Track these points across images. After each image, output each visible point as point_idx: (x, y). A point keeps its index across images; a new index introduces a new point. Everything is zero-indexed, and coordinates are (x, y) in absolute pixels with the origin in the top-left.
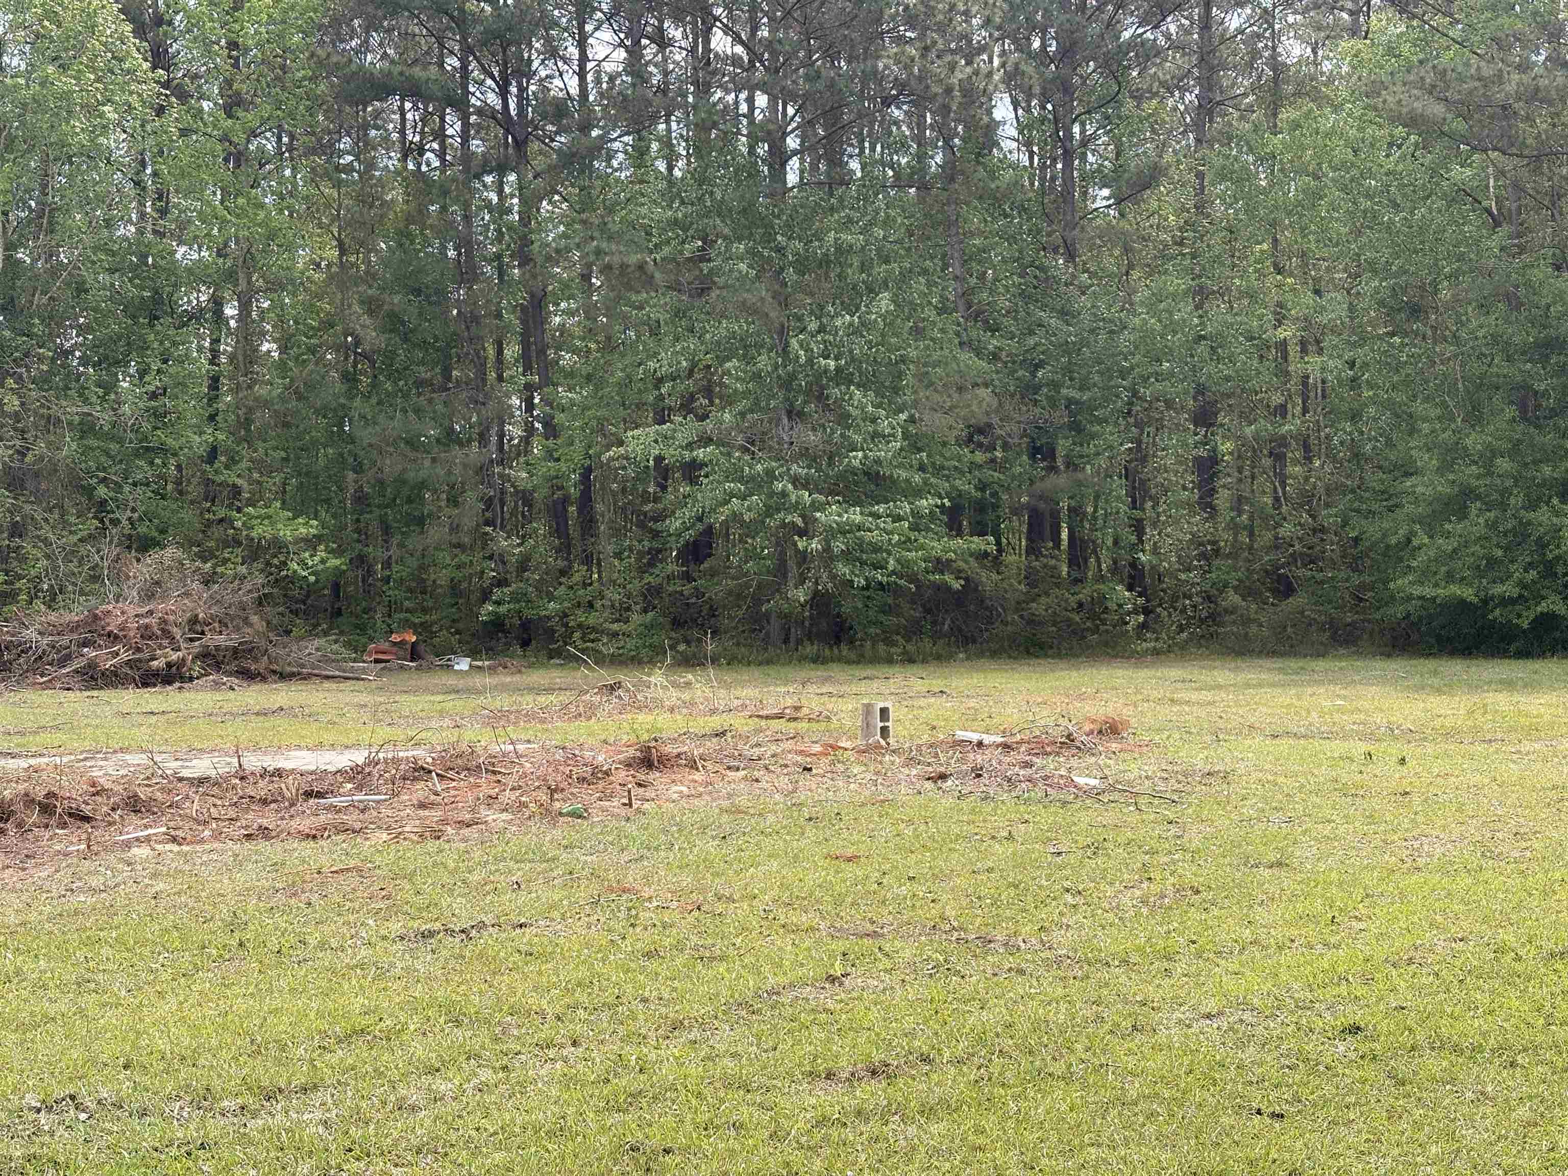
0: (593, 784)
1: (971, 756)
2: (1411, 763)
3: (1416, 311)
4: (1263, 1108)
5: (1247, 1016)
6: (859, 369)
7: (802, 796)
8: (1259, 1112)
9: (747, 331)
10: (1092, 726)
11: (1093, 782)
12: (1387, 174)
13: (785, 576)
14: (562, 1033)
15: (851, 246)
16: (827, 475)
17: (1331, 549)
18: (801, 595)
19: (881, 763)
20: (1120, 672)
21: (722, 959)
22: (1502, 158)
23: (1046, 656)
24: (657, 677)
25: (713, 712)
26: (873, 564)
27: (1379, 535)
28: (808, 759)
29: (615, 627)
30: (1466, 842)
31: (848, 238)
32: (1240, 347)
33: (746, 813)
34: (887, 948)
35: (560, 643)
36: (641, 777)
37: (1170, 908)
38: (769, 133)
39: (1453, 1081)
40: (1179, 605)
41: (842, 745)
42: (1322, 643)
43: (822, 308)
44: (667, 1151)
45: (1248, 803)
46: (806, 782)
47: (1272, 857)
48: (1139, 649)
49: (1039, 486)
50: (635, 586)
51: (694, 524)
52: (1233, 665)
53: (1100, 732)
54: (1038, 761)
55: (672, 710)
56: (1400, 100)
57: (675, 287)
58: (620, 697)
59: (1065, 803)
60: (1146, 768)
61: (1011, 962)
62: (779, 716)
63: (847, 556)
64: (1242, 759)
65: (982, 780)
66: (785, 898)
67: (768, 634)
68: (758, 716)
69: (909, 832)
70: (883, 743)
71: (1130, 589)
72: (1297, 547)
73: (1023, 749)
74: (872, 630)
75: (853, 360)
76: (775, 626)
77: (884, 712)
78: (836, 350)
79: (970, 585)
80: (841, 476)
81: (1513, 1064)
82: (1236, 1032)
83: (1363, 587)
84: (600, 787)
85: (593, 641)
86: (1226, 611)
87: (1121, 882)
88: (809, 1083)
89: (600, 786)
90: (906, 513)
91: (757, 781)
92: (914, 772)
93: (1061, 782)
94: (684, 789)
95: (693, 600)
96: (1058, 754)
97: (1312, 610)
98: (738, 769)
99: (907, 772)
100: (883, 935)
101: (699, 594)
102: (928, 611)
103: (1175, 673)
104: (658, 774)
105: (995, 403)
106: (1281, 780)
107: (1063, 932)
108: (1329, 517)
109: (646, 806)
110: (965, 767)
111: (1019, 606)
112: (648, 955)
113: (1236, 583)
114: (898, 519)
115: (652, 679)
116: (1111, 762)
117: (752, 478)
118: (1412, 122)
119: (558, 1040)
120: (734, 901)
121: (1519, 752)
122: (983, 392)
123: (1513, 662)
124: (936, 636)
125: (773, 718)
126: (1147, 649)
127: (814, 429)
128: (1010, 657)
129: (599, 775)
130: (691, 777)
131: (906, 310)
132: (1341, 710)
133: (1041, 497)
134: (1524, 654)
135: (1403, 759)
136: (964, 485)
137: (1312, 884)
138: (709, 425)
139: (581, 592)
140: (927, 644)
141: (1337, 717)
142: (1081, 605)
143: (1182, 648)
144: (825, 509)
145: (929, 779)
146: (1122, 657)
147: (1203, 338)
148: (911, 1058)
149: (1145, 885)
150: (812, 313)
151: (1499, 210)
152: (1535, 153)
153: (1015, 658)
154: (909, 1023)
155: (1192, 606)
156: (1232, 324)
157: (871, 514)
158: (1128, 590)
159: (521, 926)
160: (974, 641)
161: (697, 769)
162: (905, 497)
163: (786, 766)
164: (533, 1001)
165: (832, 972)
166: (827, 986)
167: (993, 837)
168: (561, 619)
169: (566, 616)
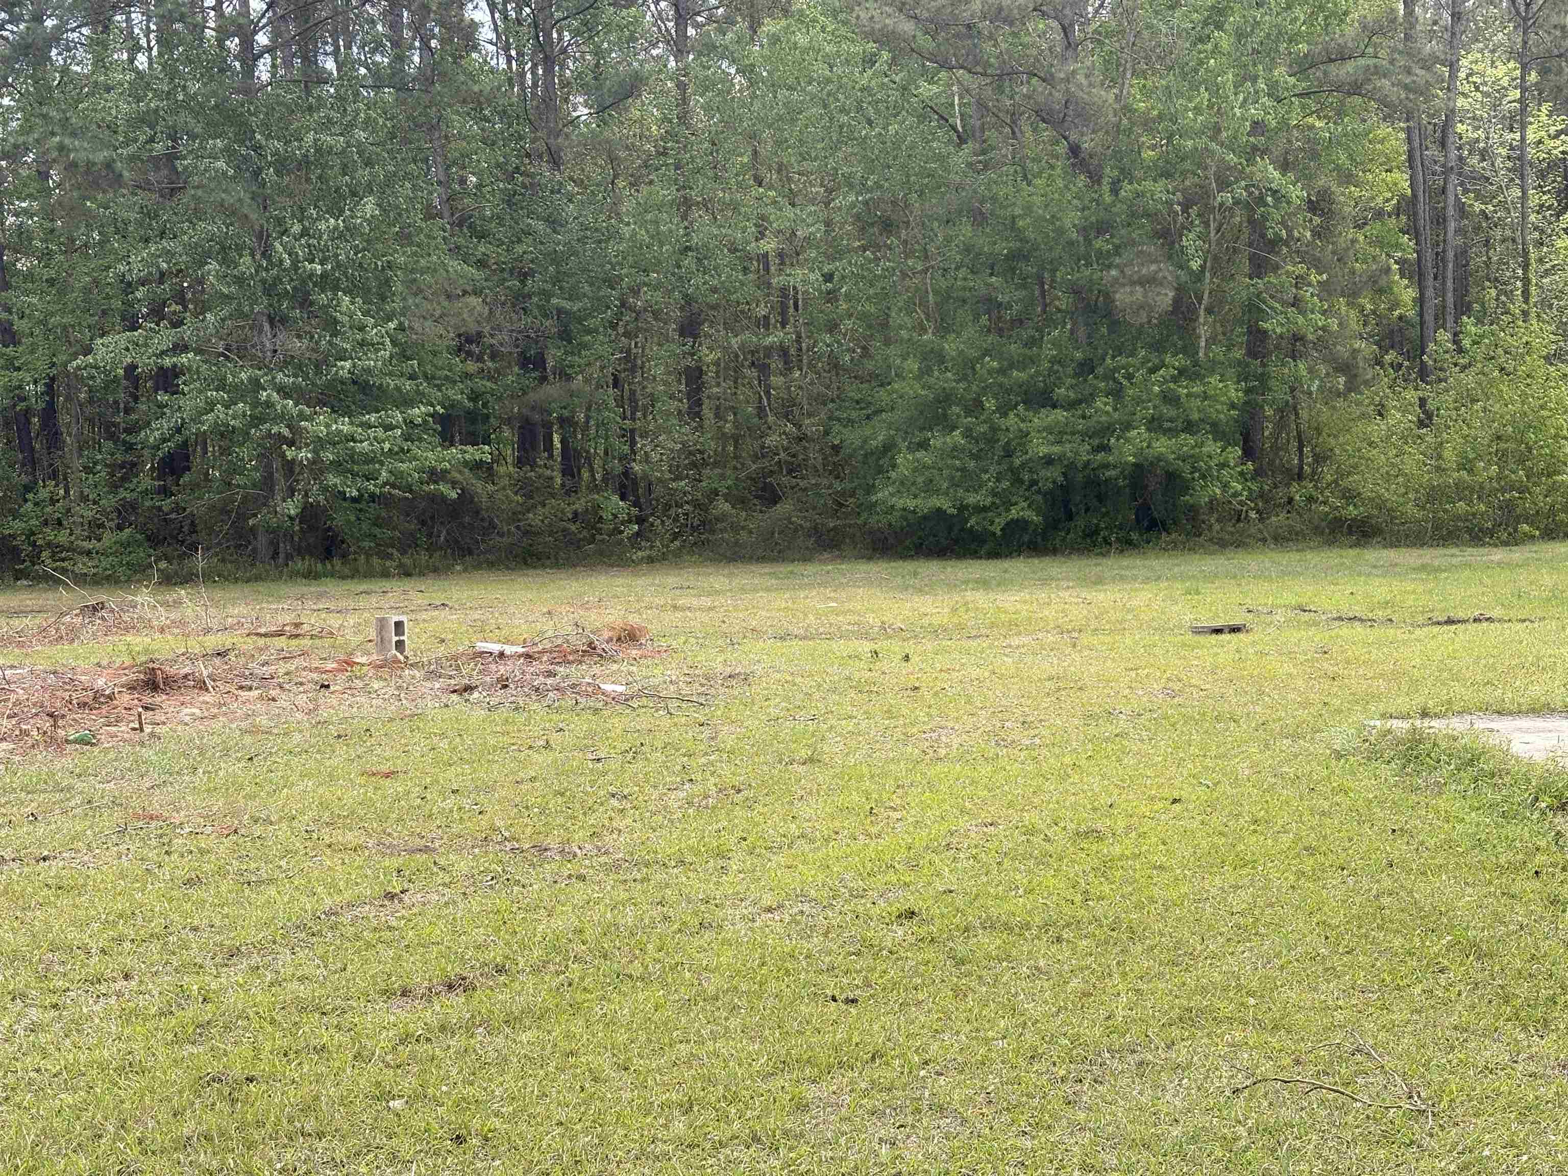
0: (96, 709)
1: (493, 667)
2: (914, 659)
3: (888, 226)
4: (837, 994)
5: (806, 908)
6: (345, 274)
7: (324, 714)
8: (834, 999)
9: (227, 233)
10: (610, 634)
11: (620, 689)
12: (861, 90)
13: (272, 490)
14: (111, 967)
15: (331, 148)
16: (313, 384)
17: (815, 457)
18: (292, 508)
19: (400, 677)
20: (620, 581)
21: (271, 881)
22: (967, 76)
23: (544, 566)
24: (143, 597)
25: (207, 631)
26: (364, 476)
27: (858, 443)
28: (324, 676)
29: (87, 545)
30: (979, 731)
31: (327, 139)
32: (724, 258)
33: (270, 733)
34: (442, 862)
35: (27, 564)
36: (147, 700)
37: (714, 808)
38: (240, 26)
39: (1008, 958)
40: (672, 512)
41: (357, 660)
42: (807, 548)
43: (302, 210)
44: (250, 1080)
45: (772, 703)
46: (329, 699)
47: (804, 753)
48: (634, 558)
49: (532, 396)
50: (109, 502)
51: (172, 436)
52: (726, 571)
53: (619, 639)
54: (561, 670)
55: (162, 630)
56: (873, 17)
57: (143, 186)
58: (103, 618)
59: (596, 711)
60: (669, 672)
61: (569, 868)
62: (279, 634)
63: (337, 466)
64: (759, 661)
65: (508, 691)
66: (326, 817)
67: (254, 550)
68: (257, 634)
69: (444, 744)
70: (401, 658)
71: (623, 498)
72: (782, 455)
73: (545, 658)
74: (366, 544)
75: (339, 265)
76: (262, 541)
77: (399, 625)
78: (321, 255)
79: (466, 497)
80: (330, 385)
81: (1059, 940)
82: (798, 923)
83: (843, 493)
84: (104, 712)
85: (63, 560)
86: (717, 519)
87: (664, 785)
88: (385, 1002)
89: (105, 709)
90: (398, 421)
91: (274, 700)
92: (437, 686)
93: (590, 690)
94: (197, 711)
95: (173, 516)
96: (581, 662)
97: (798, 517)
98: (250, 689)
99: (431, 686)
100: (434, 850)
101: (178, 509)
102: (423, 523)
103: (672, 580)
104: (164, 697)
105: (486, 311)
106: (798, 680)
107: (615, 836)
108: (811, 426)
109: (158, 730)
110: (488, 679)
111: (515, 517)
112: (189, 882)
113: (726, 491)
114: (388, 428)
115: (139, 599)
116: (634, 669)
117: (235, 387)
118: (885, 38)
119: (108, 974)
120: (271, 823)
121: (1010, 646)
122: (474, 301)
123: (984, 561)
124: (431, 549)
125: (272, 636)
126: (643, 558)
127: (299, 337)
128: (508, 568)
129: (102, 700)
130: (201, 699)
131: (392, 214)
132: (833, 611)
133: (533, 408)
134: (994, 555)
135: (907, 656)
136: (456, 394)
137: (847, 778)
138: (186, 332)
139: (49, 509)
140: (424, 557)
141: (833, 618)
142: (576, 514)
143: (675, 556)
144: (313, 419)
145: (455, 691)
146: (618, 566)
147: (688, 249)
148: (486, 969)
149: (687, 786)
150: (293, 216)
151: (963, 127)
152: (998, 72)
153: (513, 570)
154: (479, 934)
155: (684, 514)
156: (716, 236)
157: (362, 425)
158: (622, 500)
159: (44, 859)
160: (470, 553)
161: (207, 690)
162: (397, 408)
163: (302, 684)
164: (72, 935)
165: (390, 889)
166: (386, 902)
167: (530, 747)
168: (28, 537)
169: (33, 534)
